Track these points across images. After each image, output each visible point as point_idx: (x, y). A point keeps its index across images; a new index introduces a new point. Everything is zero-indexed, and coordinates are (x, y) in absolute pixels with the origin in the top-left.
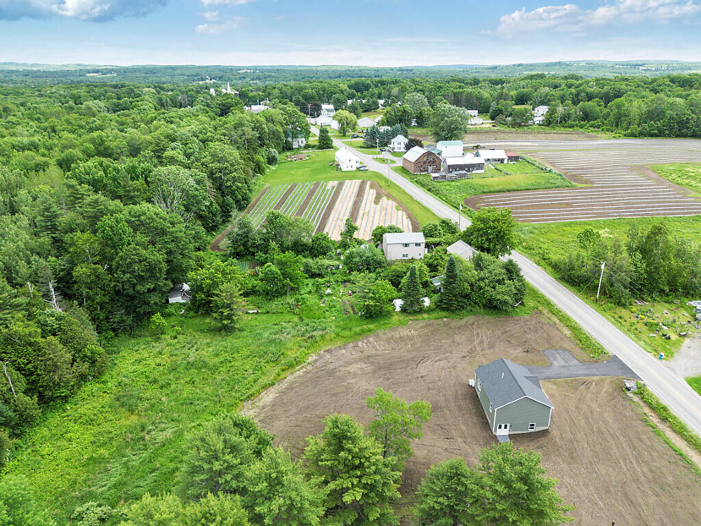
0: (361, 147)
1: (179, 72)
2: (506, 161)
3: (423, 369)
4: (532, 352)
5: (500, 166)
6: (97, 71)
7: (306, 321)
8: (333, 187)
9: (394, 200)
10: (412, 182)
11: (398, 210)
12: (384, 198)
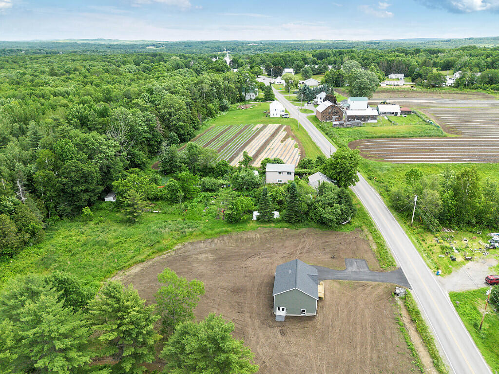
0: (295, 101)
1: (207, 45)
2: (399, 114)
3: (249, 263)
4: (337, 258)
5: (393, 118)
6: (154, 45)
7: (187, 221)
8: (258, 128)
9: (297, 140)
10: (317, 127)
11: (296, 147)
12: (290, 138)
